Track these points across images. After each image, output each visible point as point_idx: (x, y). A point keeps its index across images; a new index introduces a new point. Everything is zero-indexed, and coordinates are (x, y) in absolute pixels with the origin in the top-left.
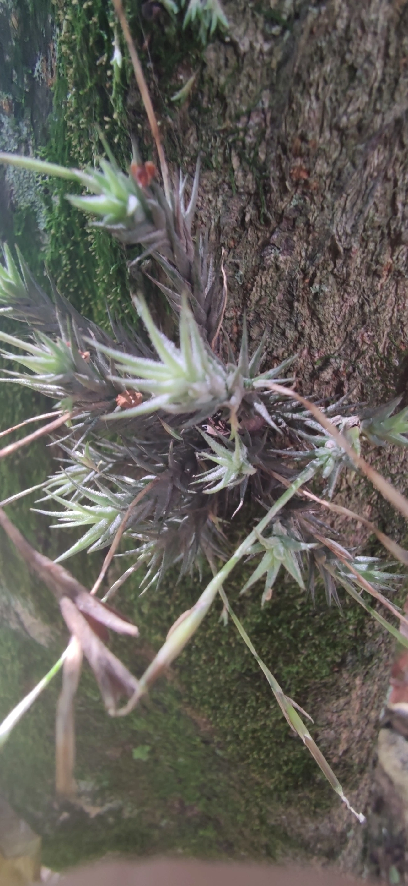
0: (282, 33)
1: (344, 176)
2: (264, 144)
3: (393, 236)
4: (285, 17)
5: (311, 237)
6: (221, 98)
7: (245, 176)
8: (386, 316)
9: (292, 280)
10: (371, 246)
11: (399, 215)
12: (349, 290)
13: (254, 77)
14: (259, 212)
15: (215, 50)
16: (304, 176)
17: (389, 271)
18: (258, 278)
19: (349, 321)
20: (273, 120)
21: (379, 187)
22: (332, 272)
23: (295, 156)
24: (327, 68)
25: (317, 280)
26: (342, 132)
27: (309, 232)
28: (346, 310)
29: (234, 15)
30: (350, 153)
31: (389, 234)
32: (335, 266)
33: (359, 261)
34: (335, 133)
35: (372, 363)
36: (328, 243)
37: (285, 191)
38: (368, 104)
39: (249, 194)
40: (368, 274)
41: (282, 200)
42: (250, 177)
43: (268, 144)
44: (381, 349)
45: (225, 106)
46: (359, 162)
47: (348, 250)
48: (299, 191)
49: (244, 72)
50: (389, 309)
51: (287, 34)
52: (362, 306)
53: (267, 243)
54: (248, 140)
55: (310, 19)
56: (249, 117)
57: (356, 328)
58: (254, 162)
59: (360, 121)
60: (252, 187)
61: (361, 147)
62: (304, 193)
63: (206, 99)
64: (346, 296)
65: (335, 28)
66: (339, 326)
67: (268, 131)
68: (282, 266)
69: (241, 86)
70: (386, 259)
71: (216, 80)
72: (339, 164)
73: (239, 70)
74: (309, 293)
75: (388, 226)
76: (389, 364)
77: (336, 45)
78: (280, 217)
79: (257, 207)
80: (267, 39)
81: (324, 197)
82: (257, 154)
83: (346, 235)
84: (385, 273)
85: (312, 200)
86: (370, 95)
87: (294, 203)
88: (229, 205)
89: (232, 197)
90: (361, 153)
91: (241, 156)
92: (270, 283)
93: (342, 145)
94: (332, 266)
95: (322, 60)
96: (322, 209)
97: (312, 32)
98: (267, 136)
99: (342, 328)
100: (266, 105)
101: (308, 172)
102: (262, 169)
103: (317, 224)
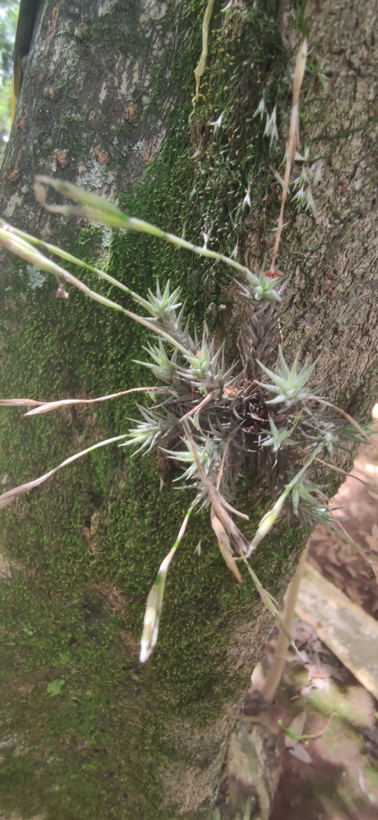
0: (340, 224)
1: (350, 296)
2: (315, 268)
3: (364, 331)
4: (343, 217)
5: (325, 320)
6: (299, 239)
7: (301, 280)
8: (350, 370)
9: (310, 340)
10: (353, 333)
11: (370, 322)
12: (336, 352)
13: (319, 236)
14: (302, 300)
15: (303, 217)
16: (331, 289)
17: (358, 347)
18: (290, 334)
19: (331, 369)
20: (324, 259)
21: (364, 305)
22: (330, 341)
23: (329, 279)
24: (355, 244)
25: (322, 343)
26: (354, 276)
27: (325, 317)
28: (331, 362)
29: (318, 206)
30: (355, 286)
31: (362, 329)
32: (333, 338)
33: (345, 338)
34: (350, 274)
35: (336, 394)
36: (334, 326)
37: (320, 293)
38: (368, 267)
39: (299, 289)
40: (347, 346)
41: (316, 297)
42: (303, 281)
43: (318, 269)
44: (342, 388)
45: (300, 244)
46: (359, 292)
47: (343, 332)
48: (325, 296)
49: (315, 232)
50: (352, 366)
51: (342, 226)
52: (340, 362)
53: (302, 317)
54: (308, 264)
55: (355, 223)
56: (312, 254)
57: (334, 373)
58: (307, 275)
59: (364, 273)
60: (302, 287)
61: (361, 286)
62: (327, 298)
63: (290, 236)
64: (333, 355)
65: (363, 230)
66: (325, 370)
67: (320, 264)
68: (306, 331)
69: (311, 238)
70: (358, 341)
71: (299, 230)
72: (349, 290)
73: (313, 231)
74: (315, 349)
75: (363, 325)
76: (345, 396)
77: (361, 238)
78: (313, 305)
79: (302, 297)
80: (331, 222)
81: (337, 303)
82: (310, 272)
83: (343, 324)
84: (355, 348)
85: (331, 301)
86: (371, 263)
87: (321, 301)
88: (287, 291)
89: (290, 287)
90: (361, 288)
91: (302, 270)
92: (296, 338)
93: (352, 281)
94: (331, 338)
95: (353, 241)
96: (335, 308)
97: (353, 228)
98: (319, 266)
99: (326, 371)
100: (323, 252)
101: (333, 289)
102: (312, 280)
103: (331, 315)
